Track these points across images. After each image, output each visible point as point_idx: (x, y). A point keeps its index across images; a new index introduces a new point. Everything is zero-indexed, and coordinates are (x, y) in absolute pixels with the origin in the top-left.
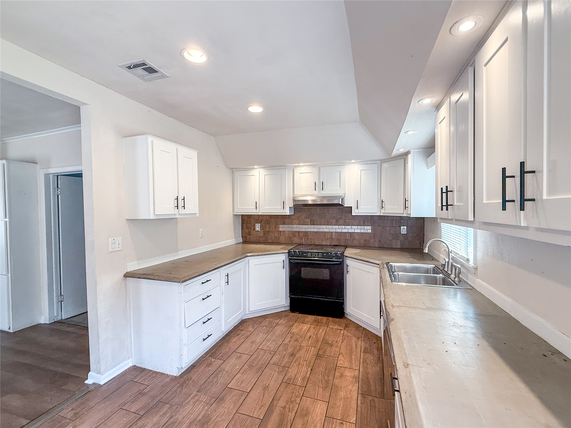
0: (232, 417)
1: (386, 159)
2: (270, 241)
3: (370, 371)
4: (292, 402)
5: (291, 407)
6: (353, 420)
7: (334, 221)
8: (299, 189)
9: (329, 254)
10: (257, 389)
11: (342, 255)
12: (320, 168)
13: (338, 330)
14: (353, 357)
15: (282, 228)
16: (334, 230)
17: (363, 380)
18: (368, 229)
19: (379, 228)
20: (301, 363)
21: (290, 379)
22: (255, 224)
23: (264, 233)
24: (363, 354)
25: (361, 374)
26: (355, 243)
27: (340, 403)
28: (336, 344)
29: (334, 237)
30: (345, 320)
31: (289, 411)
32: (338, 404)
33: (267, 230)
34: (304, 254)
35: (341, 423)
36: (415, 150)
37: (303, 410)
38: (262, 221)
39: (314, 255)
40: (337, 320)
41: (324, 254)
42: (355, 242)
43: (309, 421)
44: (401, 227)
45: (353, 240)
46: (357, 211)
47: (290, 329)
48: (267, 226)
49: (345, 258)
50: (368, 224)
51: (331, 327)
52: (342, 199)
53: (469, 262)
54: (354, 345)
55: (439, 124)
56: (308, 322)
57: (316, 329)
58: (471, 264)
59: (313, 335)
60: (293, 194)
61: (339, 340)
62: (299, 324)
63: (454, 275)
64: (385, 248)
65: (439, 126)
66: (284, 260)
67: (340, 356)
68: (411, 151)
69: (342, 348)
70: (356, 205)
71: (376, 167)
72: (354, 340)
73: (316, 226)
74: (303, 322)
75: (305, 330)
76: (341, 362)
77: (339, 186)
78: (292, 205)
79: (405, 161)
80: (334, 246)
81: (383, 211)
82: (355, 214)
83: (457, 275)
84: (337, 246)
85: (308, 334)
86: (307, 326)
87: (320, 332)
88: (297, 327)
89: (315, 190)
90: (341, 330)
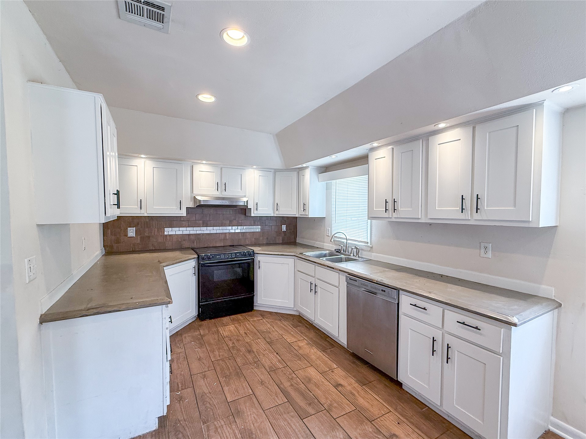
0: (265, 415)
1: (282, 169)
2: (151, 248)
3: (311, 336)
4: (292, 379)
5: (295, 382)
6: (335, 366)
8: (199, 188)
9: (242, 253)
10: (257, 387)
11: (253, 254)
12: (222, 169)
13: (260, 320)
14: (292, 333)
15: (169, 231)
16: (228, 231)
17: (313, 343)
18: (257, 229)
19: (266, 226)
20: (264, 354)
21: (270, 367)
22: (127, 229)
23: (142, 239)
25: (308, 341)
26: (248, 242)
27: (318, 362)
28: (271, 330)
30: (255, 312)
31: (298, 385)
32: (318, 363)
33: (146, 234)
34: (217, 257)
35: (332, 371)
36: (312, 167)
37: (304, 379)
38: (138, 224)
39: (228, 257)
40: (249, 313)
41: (238, 254)
43: (315, 381)
44: (282, 225)
45: (245, 239)
46: (256, 212)
47: (220, 334)
48: (147, 229)
49: (256, 255)
50: (259, 224)
51: (252, 320)
52: (247, 201)
53: (368, 244)
54: (284, 326)
55: (375, 159)
56: (229, 323)
57: (242, 326)
58: (369, 245)
59: (246, 331)
60: (191, 193)
61: (269, 327)
62: (223, 328)
63: (353, 254)
64: (271, 244)
65: (375, 161)
66: (195, 266)
67: (284, 336)
68: (310, 167)
69: (278, 331)
70: (255, 207)
71: (271, 175)
72: (279, 322)
73: (209, 228)
74: (224, 325)
75: (234, 330)
76: (288, 340)
77: (240, 189)
78: (191, 205)
79: (298, 173)
80: (230, 246)
81: (277, 212)
82: (252, 215)
83: (357, 254)
84: (233, 246)
85: (241, 332)
86: (232, 327)
87: (249, 327)
88: (224, 331)
89: (218, 191)
90: (262, 319)
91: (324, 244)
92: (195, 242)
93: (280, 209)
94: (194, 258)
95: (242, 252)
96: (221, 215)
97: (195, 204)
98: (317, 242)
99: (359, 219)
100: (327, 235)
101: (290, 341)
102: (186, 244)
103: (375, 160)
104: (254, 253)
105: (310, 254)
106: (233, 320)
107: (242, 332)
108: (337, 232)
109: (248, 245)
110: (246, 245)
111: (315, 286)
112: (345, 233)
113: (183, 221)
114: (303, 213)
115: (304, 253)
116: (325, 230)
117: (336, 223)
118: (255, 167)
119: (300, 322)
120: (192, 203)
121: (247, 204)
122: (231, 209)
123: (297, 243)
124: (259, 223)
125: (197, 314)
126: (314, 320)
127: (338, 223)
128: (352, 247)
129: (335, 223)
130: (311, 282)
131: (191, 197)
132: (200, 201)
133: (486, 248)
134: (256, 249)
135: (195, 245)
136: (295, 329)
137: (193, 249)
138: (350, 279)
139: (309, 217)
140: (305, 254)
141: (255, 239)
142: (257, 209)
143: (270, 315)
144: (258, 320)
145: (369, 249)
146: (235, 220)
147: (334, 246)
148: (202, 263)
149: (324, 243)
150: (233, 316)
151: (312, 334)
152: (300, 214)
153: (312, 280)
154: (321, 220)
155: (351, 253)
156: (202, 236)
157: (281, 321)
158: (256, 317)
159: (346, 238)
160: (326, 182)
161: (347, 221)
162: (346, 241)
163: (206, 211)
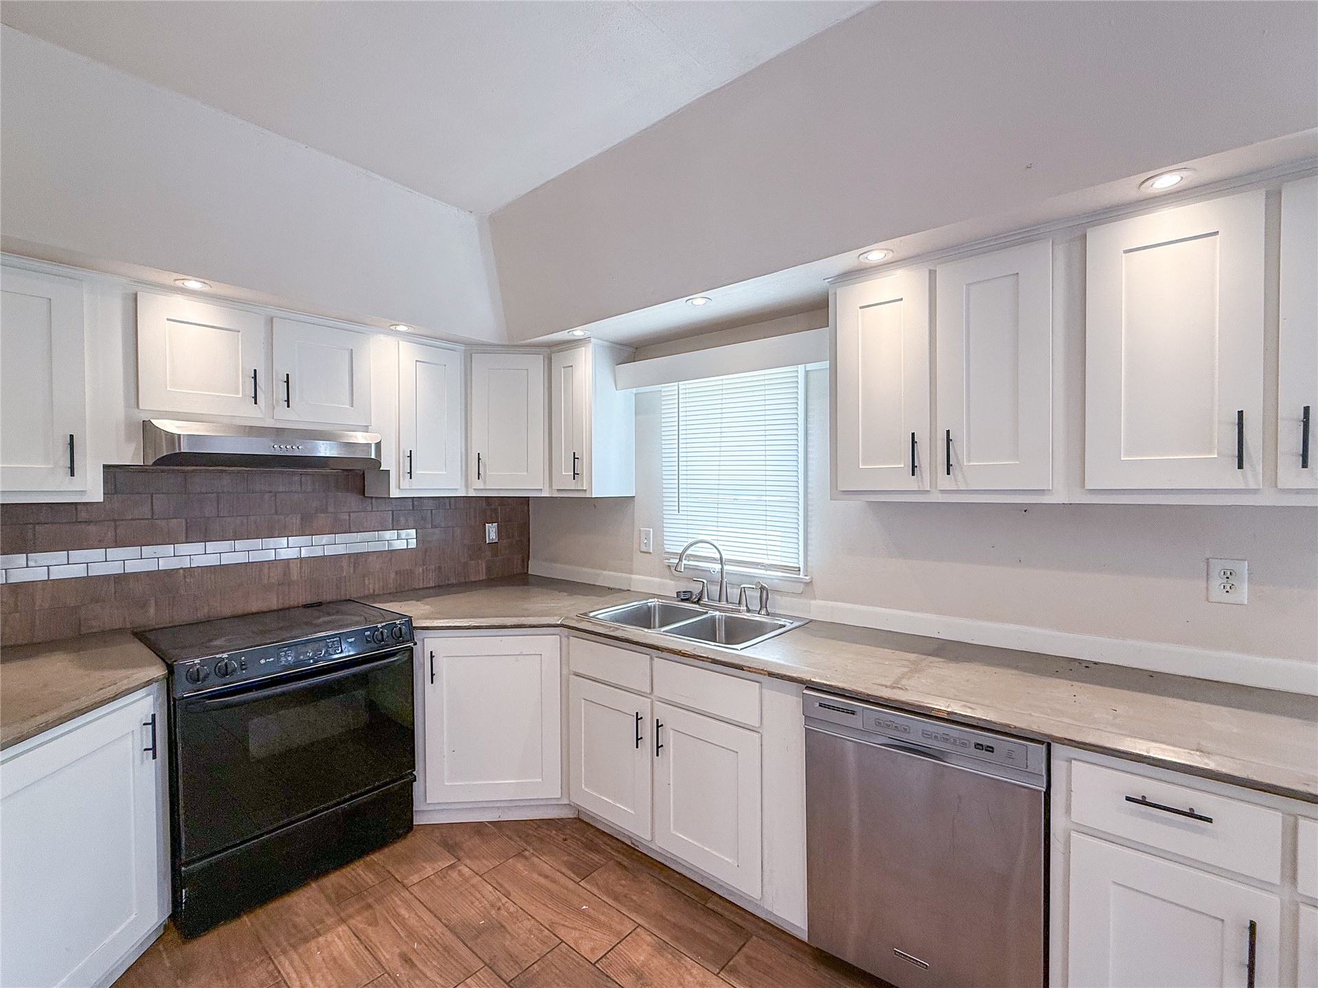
1: (494, 345)
3: (655, 906)
7: (296, 520)
8: (169, 389)
12: (271, 320)
13: (447, 873)
14: (584, 907)
17: (677, 939)
18: (405, 539)
19: (437, 531)
24: (588, 882)
25: (654, 930)
26: (371, 586)
28: (503, 912)
29: (295, 575)
30: (421, 836)
34: (263, 661)
36: (598, 339)
39: (309, 655)
40: (399, 848)
41: (350, 640)
42: (369, 584)
44: (486, 525)
46: (406, 483)
49: (418, 635)
50: (411, 523)
51: (415, 878)
52: (378, 445)
53: (799, 575)
54: (542, 881)
55: (861, 308)
56: (322, 922)
57: (381, 922)
58: (801, 576)
59: (405, 948)
60: (127, 406)
61: (491, 898)
62: (300, 955)
63: (747, 606)
64: (453, 585)
65: (860, 313)
66: (154, 716)
67: (561, 932)
68: (592, 339)
69: (531, 909)
70: (404, 466)
71: (455, 361)
72: (520, 866)
73: (212, 546)
74: (302, 937)
75: (354, 955)
76: (585, 948)
77: (348, 400)
78: (130, 455)
79: (546, 360)
80: (306, 606)
81: (479, 484)
82: (395, 493)
83: (763, 604)
84: (320, 604)
85: (384, 955)
86: (340, 938)
87: (413, 921)
88: (308, 969)
89: (256, 403)
90: (451, 867)
91: (633, 576)
92: (153, 602)
93: (490, 472)
94: (148, 683)
95: (367, 630)
96: (267, 496)
97: (150, 451)
98: (605, 572)
99: (764, 498)
100: (644, 548)
101: (593, 950)
102: (108, 616)
103: (860, 310)
104: (412, 629)
105: (605, 613)
106: (339, 899)
107: (389, 955)
108: (691, 541)
109: (375, 597)
110: (367, 597)
111: (658, 727)
112: (715, 543)
113: (88, 522)
114: (571, 485)
115: (592, 614)
116: (636, 533)
117: (681, 513)
118: (402, 328)
119: (592, 847)
120: (132, 447)
121: (376, 456)
122: (307, 474)
123: (530, 577)
124: (411, 519)
125: (168, 911)
126: (648, 837)
127: (685, 513)
128: (742, 586)
129: (677, 512)
130: (637, 713)
131: (129, 424)
132: (173, 438)
133: (1228, 575)
134: (416, 611)
135: (152, 616)
136: (588, 887)
137: (142, 636)
138: (821, 705)
139: (593, 496)
140: (594, 617)
141: (396, 573)
142: (410, 473)
143: (477, 840)
144: (443, 874)
145: (800, 588)
146: (325, 511)
147: (668, 581)
148: (187, 697)
149: (632, 574)
150: (334, 879)
151: (653, 897)
152: (555, 487)
153: (643, 705)
154: (623, 503)
155: (739, 603)
156: (185, 577)
157: (526, 858)
158: (431, 859)
159: (718, 556)
160: (634, 390)
161: (720, 506)
162: (720, 566)
163: (201, 481)
